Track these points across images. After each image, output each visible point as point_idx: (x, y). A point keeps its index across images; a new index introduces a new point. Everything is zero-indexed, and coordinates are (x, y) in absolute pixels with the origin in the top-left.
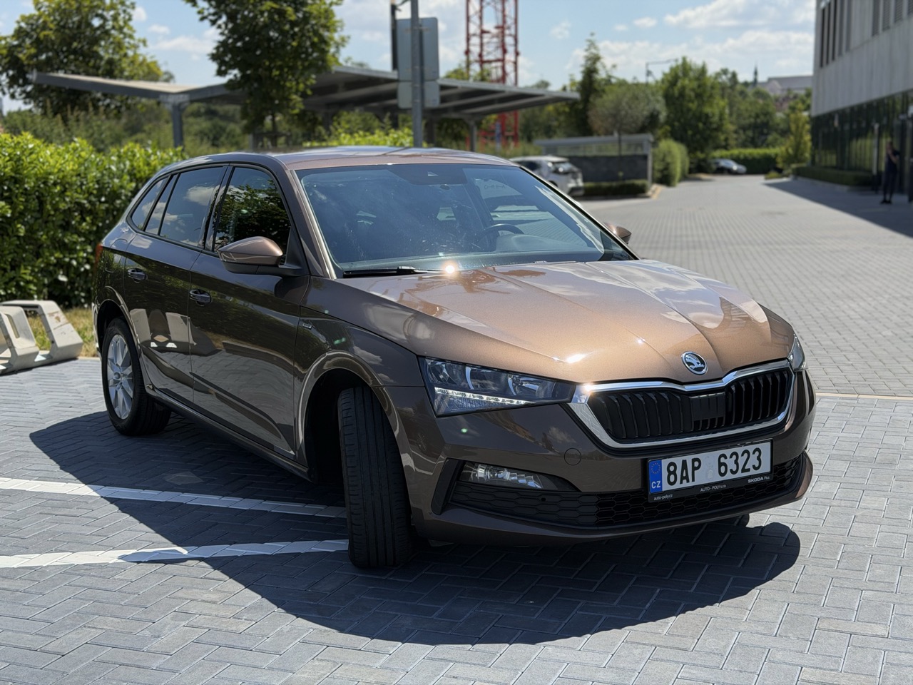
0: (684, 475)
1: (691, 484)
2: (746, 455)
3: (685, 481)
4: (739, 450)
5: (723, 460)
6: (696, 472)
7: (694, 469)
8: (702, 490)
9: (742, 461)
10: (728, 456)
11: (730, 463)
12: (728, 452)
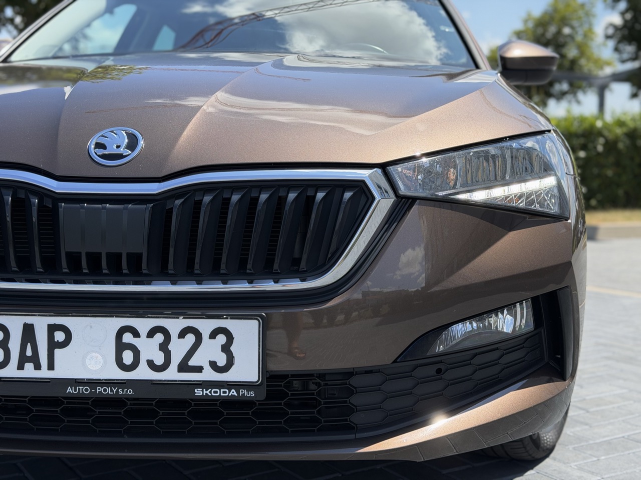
0: (29, 353)
1: (44, 373)
2: (190, 338)
3: (29, 366)
4: (174, 325)
5: (127, 338)
6: (57, 352)
7: (53, 345)
8: (69, 390)
9: (179, 348)
10: (143, 332)
11: (150, 349)
12: (143, 324)
